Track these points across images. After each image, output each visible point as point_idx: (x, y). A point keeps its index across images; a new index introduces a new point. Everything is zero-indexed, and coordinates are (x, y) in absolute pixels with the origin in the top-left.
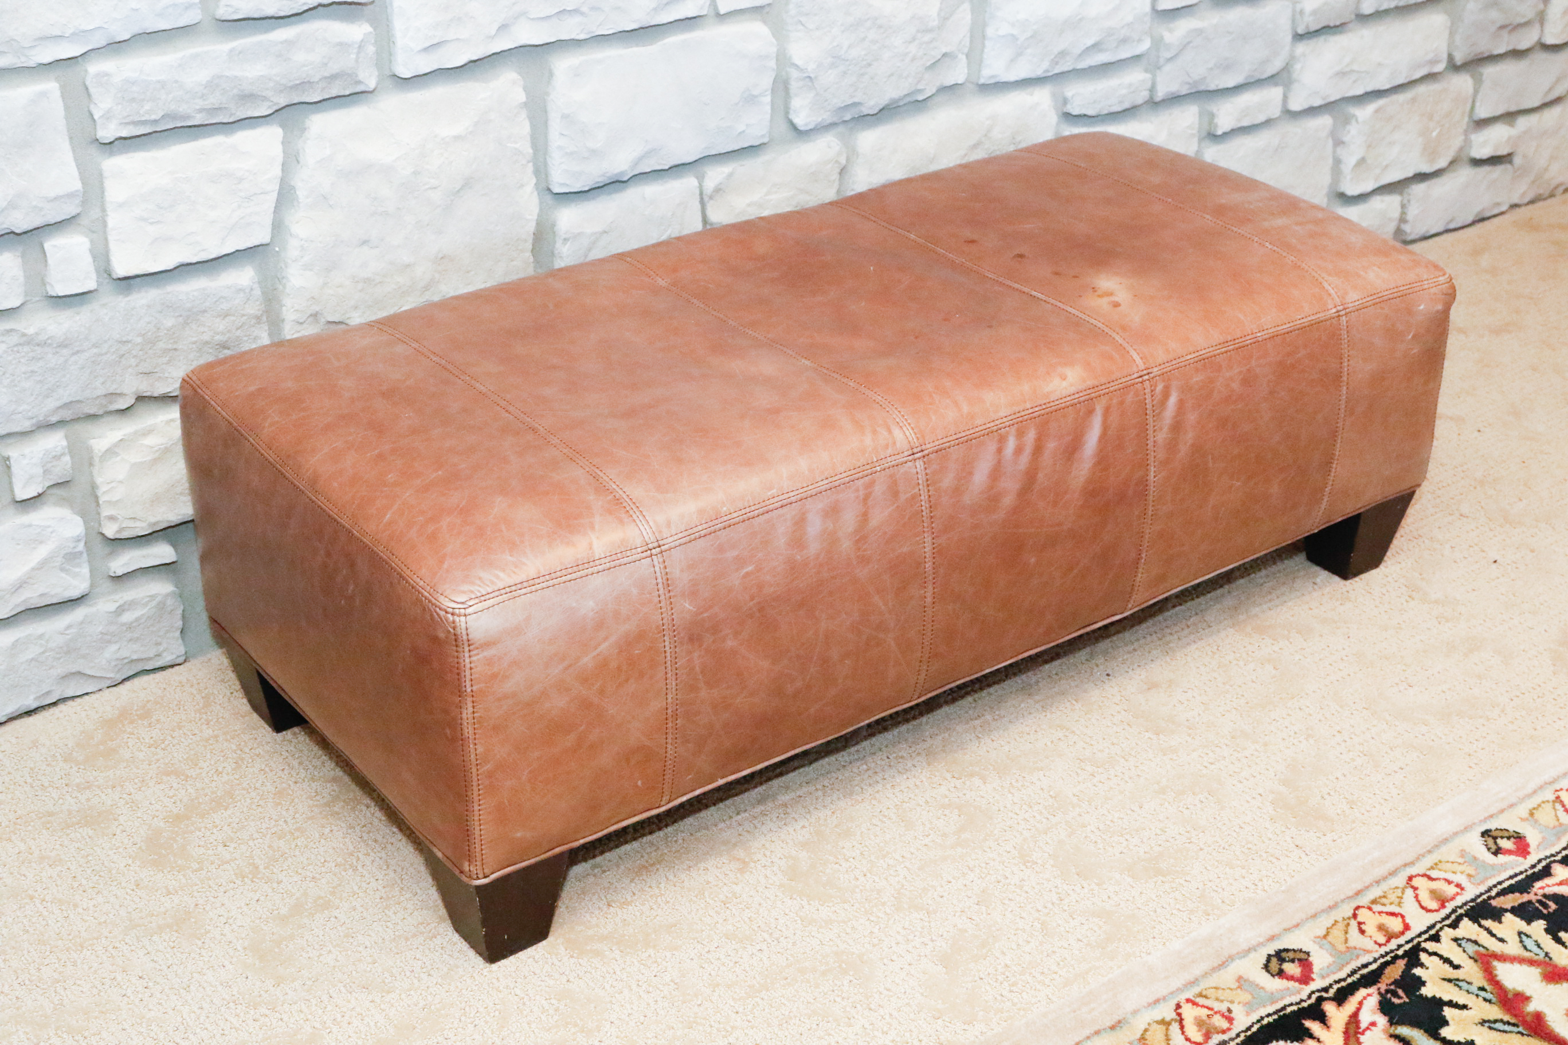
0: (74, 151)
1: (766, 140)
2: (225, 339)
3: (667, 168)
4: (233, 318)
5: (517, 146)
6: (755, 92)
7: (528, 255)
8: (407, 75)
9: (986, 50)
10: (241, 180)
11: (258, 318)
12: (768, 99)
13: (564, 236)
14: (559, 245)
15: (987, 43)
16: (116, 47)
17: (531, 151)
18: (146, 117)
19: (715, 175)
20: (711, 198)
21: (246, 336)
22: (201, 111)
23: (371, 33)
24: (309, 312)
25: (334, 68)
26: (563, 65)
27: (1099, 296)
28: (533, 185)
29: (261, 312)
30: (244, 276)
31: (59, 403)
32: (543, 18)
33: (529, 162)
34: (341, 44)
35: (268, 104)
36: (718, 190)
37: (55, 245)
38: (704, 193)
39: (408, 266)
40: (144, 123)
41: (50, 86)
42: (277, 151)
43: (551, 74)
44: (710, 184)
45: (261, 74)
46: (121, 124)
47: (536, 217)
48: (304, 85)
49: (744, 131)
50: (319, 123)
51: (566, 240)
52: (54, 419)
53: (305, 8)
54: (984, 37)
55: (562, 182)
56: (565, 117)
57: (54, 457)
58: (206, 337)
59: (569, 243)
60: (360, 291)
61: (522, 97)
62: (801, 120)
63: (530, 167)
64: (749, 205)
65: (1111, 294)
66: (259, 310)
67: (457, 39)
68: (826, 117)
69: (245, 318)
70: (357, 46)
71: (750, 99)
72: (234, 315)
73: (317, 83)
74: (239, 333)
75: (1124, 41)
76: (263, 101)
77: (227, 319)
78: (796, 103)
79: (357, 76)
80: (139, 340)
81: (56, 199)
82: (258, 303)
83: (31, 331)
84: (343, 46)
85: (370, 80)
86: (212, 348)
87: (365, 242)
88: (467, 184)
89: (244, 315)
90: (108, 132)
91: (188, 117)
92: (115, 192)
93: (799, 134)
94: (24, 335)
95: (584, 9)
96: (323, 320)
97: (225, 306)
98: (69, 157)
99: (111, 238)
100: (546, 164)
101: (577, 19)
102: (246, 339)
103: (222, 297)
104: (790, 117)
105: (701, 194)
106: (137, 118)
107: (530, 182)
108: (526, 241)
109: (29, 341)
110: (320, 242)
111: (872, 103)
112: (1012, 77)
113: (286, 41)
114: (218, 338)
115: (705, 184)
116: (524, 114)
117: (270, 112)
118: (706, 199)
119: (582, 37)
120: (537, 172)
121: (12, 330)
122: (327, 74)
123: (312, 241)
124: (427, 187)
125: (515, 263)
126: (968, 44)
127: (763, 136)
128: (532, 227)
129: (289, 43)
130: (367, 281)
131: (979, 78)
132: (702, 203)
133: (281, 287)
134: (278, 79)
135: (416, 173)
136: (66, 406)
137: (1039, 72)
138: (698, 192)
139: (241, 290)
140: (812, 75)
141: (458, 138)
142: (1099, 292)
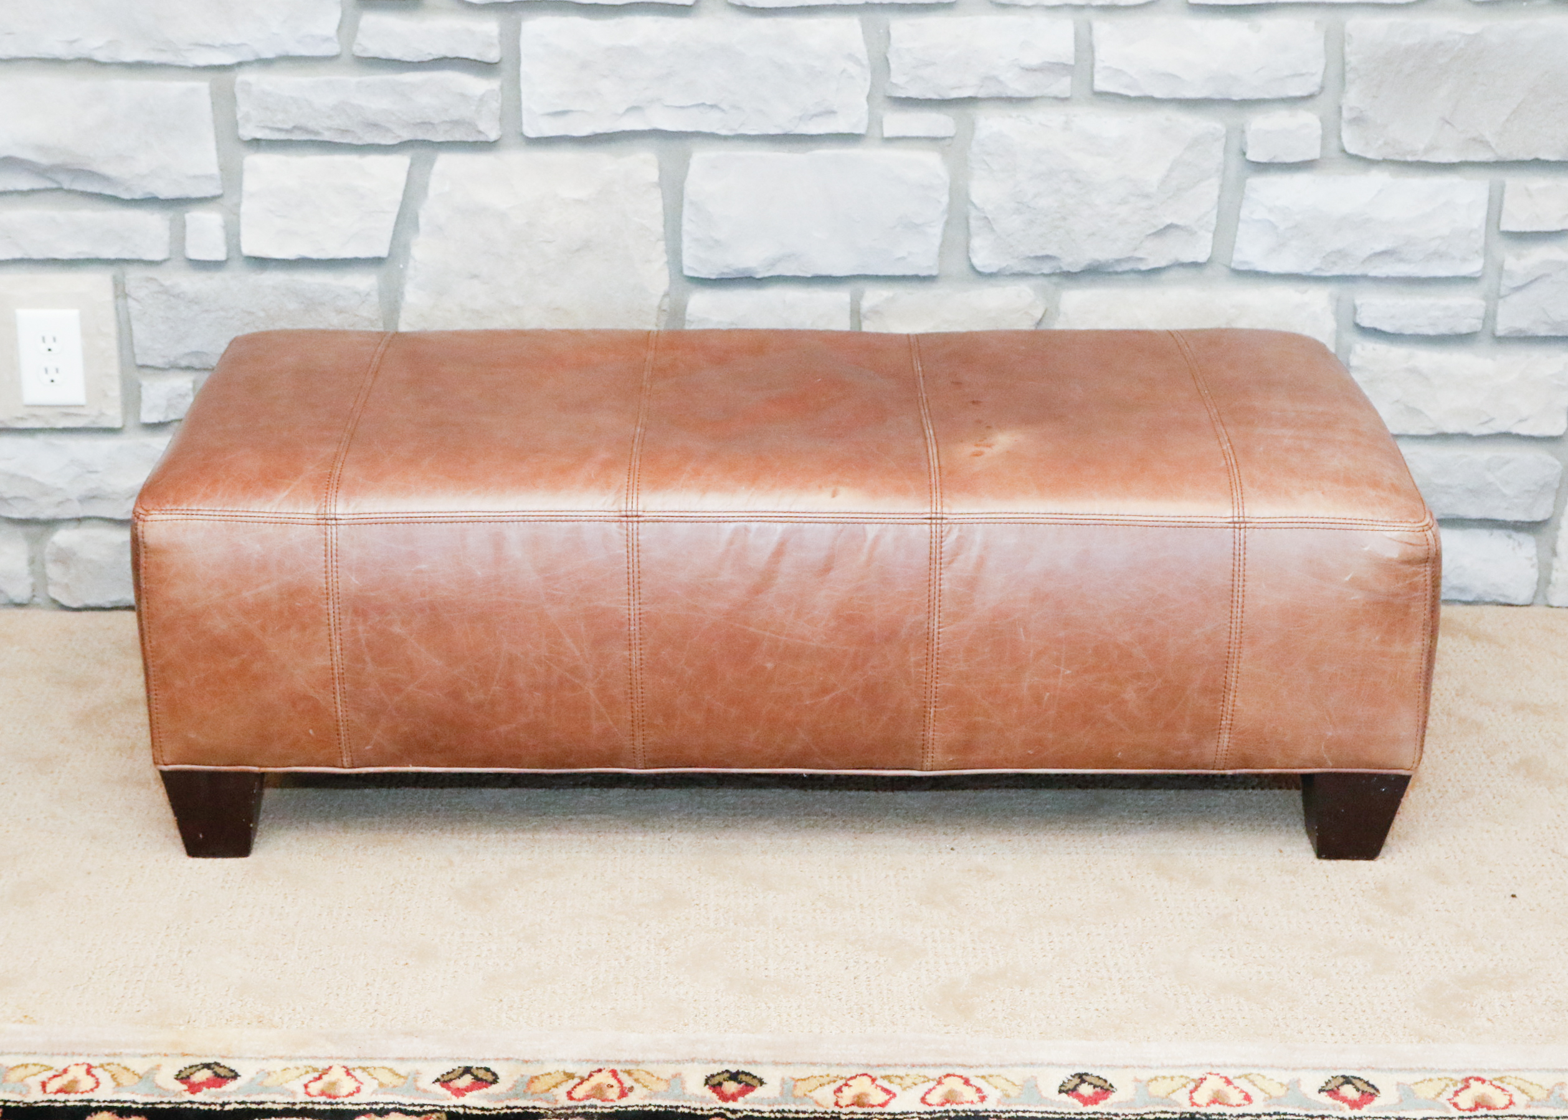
0: (217, 142)
1: (936, 274)
3: (809, 276)
4: (346, 315)
5: (647, 222)
6: (924, 221)
8: (534, 135)
9: (1239, 233)
10: (363, 196)
11: (372, 321)
12: (937, 233)
15: (1240, 225)
16: (265, 63)
17: (664, 231)
18: (280, 126)
19: (875, 295)
20: (866, 317)
22: (329, 129)
23: (494, 90)
25: (455, 114)
26: (701, 156)
28: (664, 261)
29: (376, 317)
30: (364, 282)
31: (187, 350)
32: (676, 107)
33: (658, 240)
34: (463, 95)
35: (393, 135)
36: (877, 310)
37: (196, 217)
38: (860, 311)
40: (280, 130)
41: (202, 86)
42: (401, 177)
44: (865, 303)
45: (384, 107)
46: (258, 126)
48: (426, 124)
49: (903, 258)
50: (445, 161)
52: (184, 363)
53: (430, 58)
54: (1238, 219)
55: (695, 266)
56: (695, 204)
57: (180, 395)
61: (656, 176)
62: (983, 261)
63: (662, 245)
66: (376, 314)
67: (583, 111)
68: (1013, 264)
69: (358, 318)
70: (478, 100)
71: (911, 226)
72: (348, 313)
73: (441, 125)
75: (1438, 255)
76: (389, 132)
77: (341, 315)
78: (976, 243)
79: (478, 126)
80: (262, 314)
81: (195, 177)
83: (167, 283)
84: (464, 97)
85: (491, 133)
87: (475, 276)
89: (357, 315)
90: (248, 132)
91: (317, 133)
92: (250, 184)
93: (980, 275)
94: (162, 285)
95: (724, 106)
97: (341, 303)
98: (212, 145)
99: (244, 221)
101: (715, 115)
103: (340, 295)
104: (968, 256)
105: (855, 310)
106: (270, 125)
107: (662, 259)
109: (166, 291)
111: (1071, 260)
112: (1273, 268)
113: (411, 84)
115: (860, 301)
116: (657, 194)
117: (397, 143)
118: (861, 317)
119: (724, 132)
120: (669, 251)
121: (151, 279)
122: (448, 119)
123: (428, 265)
124: (541, 239)
126: (1214, 221)
127: (932, 269)
131: (1231, 262)
134: (400, 114)
135: (530, 224)
136: (196, 354)
137: (1307, 269)
138: (851, 307)
139: (357, 293)
140: (990, 217)
141: (579, 201)
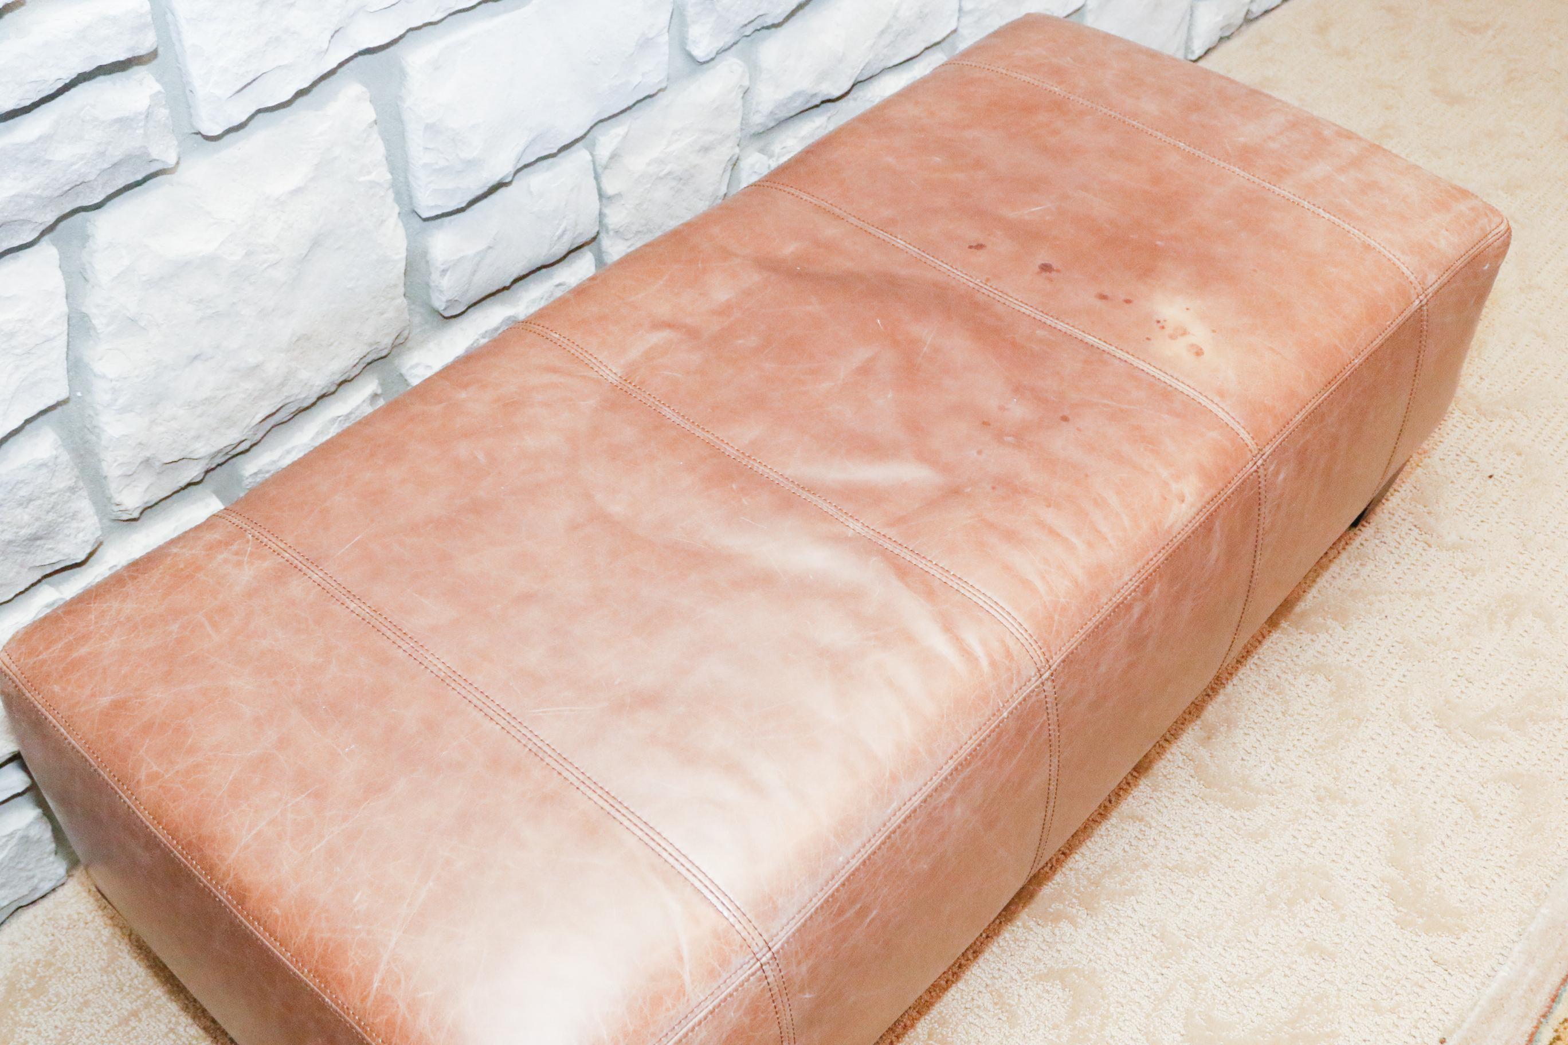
1: (663, 85)
2: (34, 531)
3: (555, 151)
4: (40, 502)
5: (371, 177)
6: (651, 36)
7: (402, 301)
8: (217, 131)
10: (11, 335)
11: (72, 490)
12: (665, 38)
13: (442, 267)
14: (435, 276)
17: (389, 177)
19: (608, 140)
20: (606, 168)
21: (61, 517)
23: (159, 92)
24: (140, 460)
25: (116, 153)
26: (418, 59)
27: (1172, 337)
28: (396, 215)
29: (74, 479)
30: (42, 444)
32: (387, 8)
33: (388, 189)
34: (119, 120)
35: (30, 226)
36: (614, 156)
38: (597, 163)
39: (257, 366)
42: (56, 281)
43: (403, 73)
44: (604, 152)
45: (12, 193)
47: (404, 255)
48: (80, 185)
49: (640, 82)
51: (444, 272)
53: (60, 85)
55: (433, 204)
56: (428, 127)
58: (8, 536)
59: (449, 273)
60: (200, 416)
61: (369, 113)
62: (700, 52)
63: (391, 195)
64: (649, 164)
65: (1185, 333)
66: (71, 479)
67: (280, 66)
68: (728, 39)
69: (56, 496)
70: (143, 117)
71: (646, 43)
72: (39, 498)
73: (96, 180)
74: (51, 517)
76: (22, 225)
77: (31, 506)
78: (693, 31)
79: (149, 155)
82: (68, 470)
84: (124, 123)
85: (165, 153)
86: (19, 546)
87: (195, 358)
88: (316, 243)
89: (53, 494)
93: (701, 64)
96: (158, 464)
97: (24, 492)
100: (407, 184)
102: (61, 520)
103: (18, 483)
104: (688, 48)
105: (595, 170)
107: (392, 211)
108: (395, 286)
110: (137, 377)
111: (779, 11)
113: (40, 138)
114: (23, 532)
115: (596, 153)
116: (375, 135)
117: (36, 235)
118: (599, 170)
119: (437, 17)
120: (398, 198)
122: (106, 166)
123: (125, 378)
124: (265, 265)
125: (386, 316)
127: (661, 82)
128: (401, 266)
129: (45, 139)
130: (208, 401)
132: (597, 177)
133: (94, 438)
134: (38, 192)
135: (248, 254)
138: (591, 167)
139: (43, 464)
141: (297, 191)
142: (1168, 331)
